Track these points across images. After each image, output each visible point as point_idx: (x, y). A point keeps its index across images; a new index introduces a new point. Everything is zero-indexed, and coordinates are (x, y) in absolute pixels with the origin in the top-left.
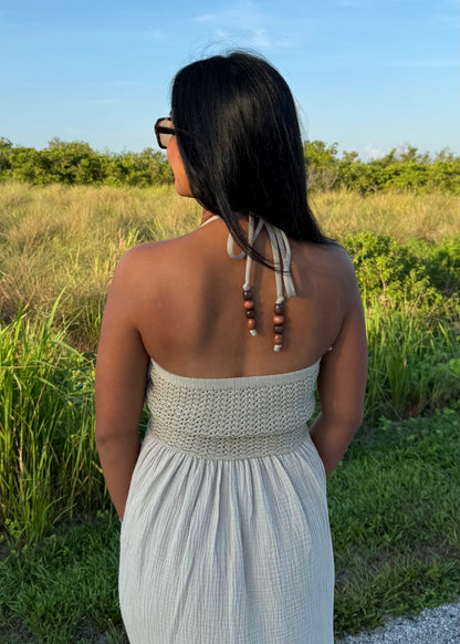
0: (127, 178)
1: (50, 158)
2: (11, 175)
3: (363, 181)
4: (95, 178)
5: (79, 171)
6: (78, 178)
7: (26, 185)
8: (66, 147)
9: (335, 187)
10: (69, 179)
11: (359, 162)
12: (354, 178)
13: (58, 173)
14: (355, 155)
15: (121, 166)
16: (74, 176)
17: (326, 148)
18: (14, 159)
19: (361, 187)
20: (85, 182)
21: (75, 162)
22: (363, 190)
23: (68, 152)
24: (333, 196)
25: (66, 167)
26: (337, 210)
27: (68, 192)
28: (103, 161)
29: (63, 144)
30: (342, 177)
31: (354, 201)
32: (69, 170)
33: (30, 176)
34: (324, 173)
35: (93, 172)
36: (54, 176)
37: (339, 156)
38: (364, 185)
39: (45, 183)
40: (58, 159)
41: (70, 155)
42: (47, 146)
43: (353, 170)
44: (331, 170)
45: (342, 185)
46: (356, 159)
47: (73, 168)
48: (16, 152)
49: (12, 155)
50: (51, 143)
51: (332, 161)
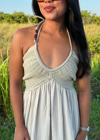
0: (34, 22)
1: (14, 16)
2: (4, 21)
3: (98, 21)
4: (26, 22)
5: (21, 20)
6: (21, 22)
7: (8, 24)
8: (18, 13)
9: (90, 23)
10: (19, 22)
11: (97, 16)
12: (96, 20)
13: (16, 20)
14: (95, 14)
15: (32, 18)
16: (20, 21)
17: (88, 13)
18: (5, 17)
19: (98, 23)
20: (23, 23)
21: (20, 17)
22: (98, 24)
23: (18, 14)
24: (90, 25)
25: (18, 19)
26: (91, 30)
27: (19, 25)
28: (28, 17)
29: (17, 13)
30: (92, 20)
31: (96, 27)
32: (19, 20)
33: (9, 21)
34: (87, 19)
35: (25, 20)
36: (15, 21)
37: (91, 15)
38: (98, 22)
39: (13, 23)
40: (16, 17)
41: (19, 15)
42: (13, 13)
43: (95, 18)
44: (89, 19)
45: (92, 23)
46: (96, 15)
47: (20, 19)
48: (5, 15)
49: (4, 16)
50: (14, 12)
51: (89, 16)
